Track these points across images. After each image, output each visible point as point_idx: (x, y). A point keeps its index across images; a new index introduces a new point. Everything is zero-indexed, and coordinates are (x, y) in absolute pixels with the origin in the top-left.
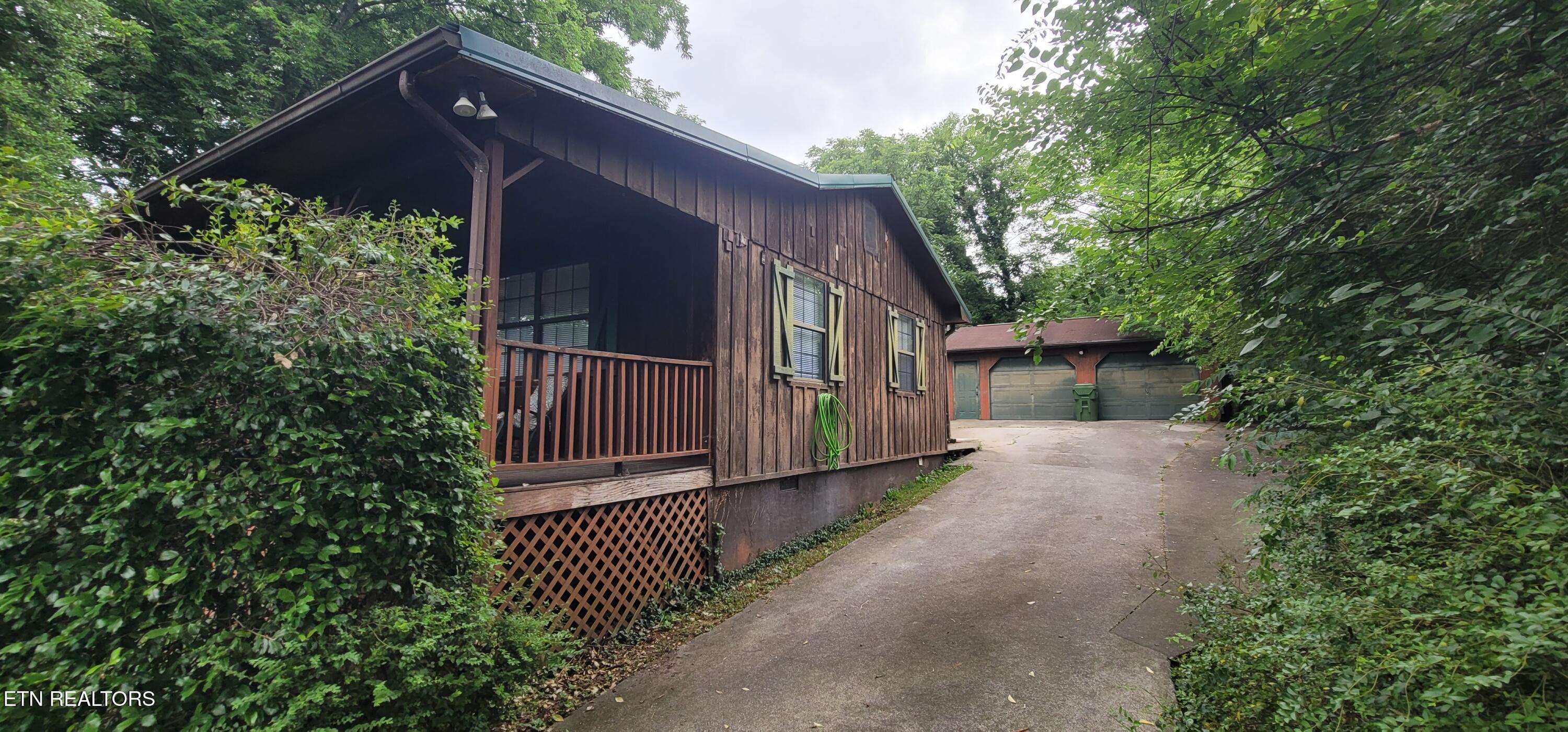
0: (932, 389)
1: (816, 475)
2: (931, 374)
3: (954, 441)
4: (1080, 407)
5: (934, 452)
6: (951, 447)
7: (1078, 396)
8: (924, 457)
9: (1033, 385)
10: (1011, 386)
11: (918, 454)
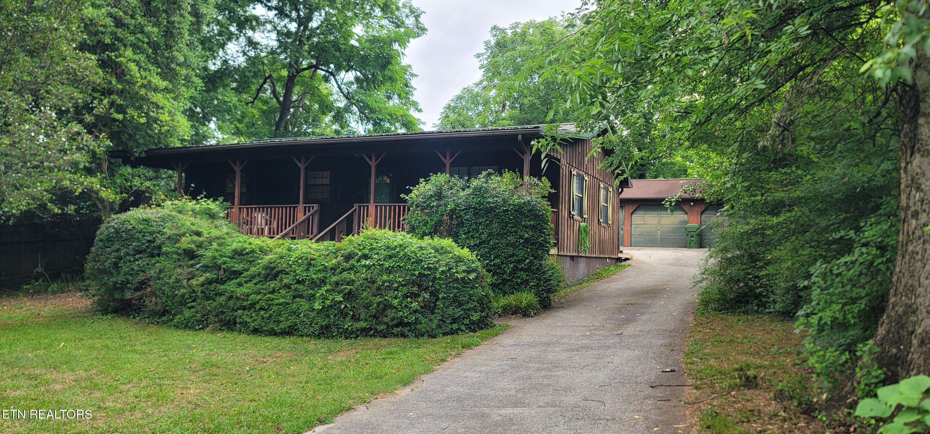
0: (613, 223)
1: (578, 256)
2: (613, 215)
3: (621, 252)
4: (689, 239)
5: (613, 257)
6: (620, 255)
7: (688, 232)
8: (609, 258)
9: (659, 223)
10: (646, 224)
11: (607, 256)
